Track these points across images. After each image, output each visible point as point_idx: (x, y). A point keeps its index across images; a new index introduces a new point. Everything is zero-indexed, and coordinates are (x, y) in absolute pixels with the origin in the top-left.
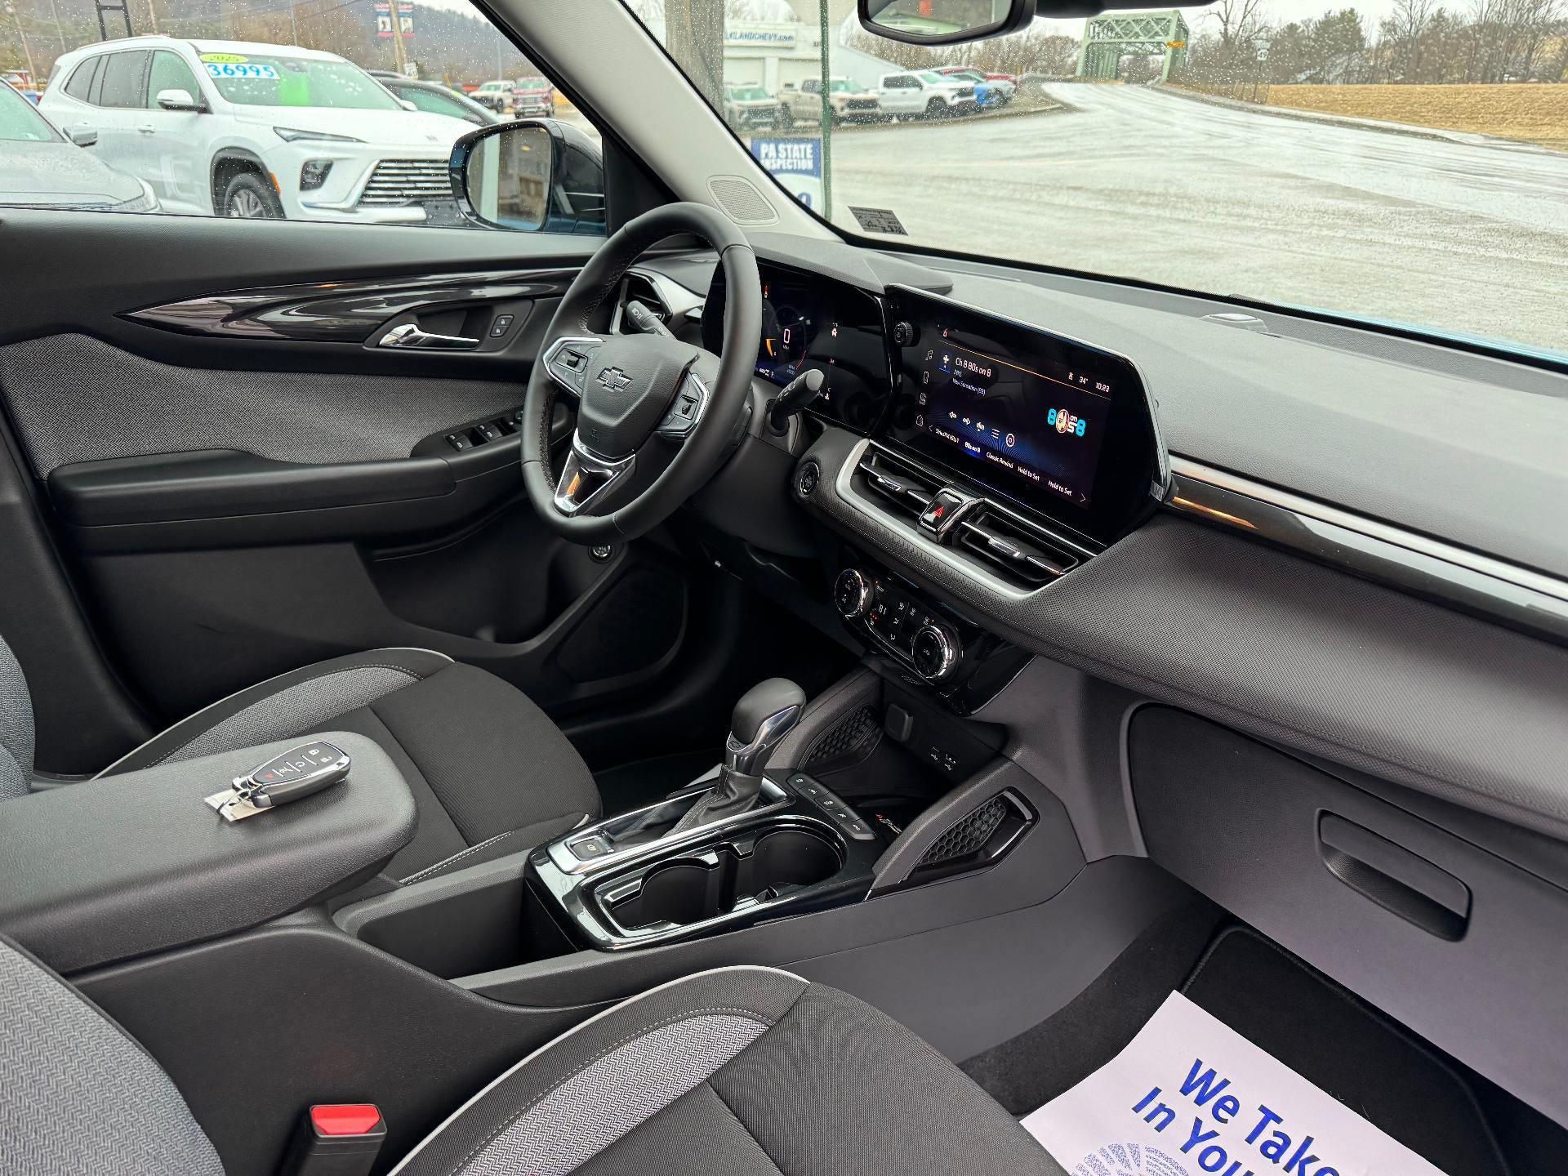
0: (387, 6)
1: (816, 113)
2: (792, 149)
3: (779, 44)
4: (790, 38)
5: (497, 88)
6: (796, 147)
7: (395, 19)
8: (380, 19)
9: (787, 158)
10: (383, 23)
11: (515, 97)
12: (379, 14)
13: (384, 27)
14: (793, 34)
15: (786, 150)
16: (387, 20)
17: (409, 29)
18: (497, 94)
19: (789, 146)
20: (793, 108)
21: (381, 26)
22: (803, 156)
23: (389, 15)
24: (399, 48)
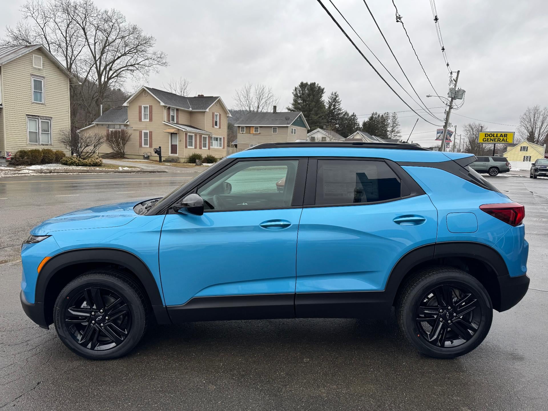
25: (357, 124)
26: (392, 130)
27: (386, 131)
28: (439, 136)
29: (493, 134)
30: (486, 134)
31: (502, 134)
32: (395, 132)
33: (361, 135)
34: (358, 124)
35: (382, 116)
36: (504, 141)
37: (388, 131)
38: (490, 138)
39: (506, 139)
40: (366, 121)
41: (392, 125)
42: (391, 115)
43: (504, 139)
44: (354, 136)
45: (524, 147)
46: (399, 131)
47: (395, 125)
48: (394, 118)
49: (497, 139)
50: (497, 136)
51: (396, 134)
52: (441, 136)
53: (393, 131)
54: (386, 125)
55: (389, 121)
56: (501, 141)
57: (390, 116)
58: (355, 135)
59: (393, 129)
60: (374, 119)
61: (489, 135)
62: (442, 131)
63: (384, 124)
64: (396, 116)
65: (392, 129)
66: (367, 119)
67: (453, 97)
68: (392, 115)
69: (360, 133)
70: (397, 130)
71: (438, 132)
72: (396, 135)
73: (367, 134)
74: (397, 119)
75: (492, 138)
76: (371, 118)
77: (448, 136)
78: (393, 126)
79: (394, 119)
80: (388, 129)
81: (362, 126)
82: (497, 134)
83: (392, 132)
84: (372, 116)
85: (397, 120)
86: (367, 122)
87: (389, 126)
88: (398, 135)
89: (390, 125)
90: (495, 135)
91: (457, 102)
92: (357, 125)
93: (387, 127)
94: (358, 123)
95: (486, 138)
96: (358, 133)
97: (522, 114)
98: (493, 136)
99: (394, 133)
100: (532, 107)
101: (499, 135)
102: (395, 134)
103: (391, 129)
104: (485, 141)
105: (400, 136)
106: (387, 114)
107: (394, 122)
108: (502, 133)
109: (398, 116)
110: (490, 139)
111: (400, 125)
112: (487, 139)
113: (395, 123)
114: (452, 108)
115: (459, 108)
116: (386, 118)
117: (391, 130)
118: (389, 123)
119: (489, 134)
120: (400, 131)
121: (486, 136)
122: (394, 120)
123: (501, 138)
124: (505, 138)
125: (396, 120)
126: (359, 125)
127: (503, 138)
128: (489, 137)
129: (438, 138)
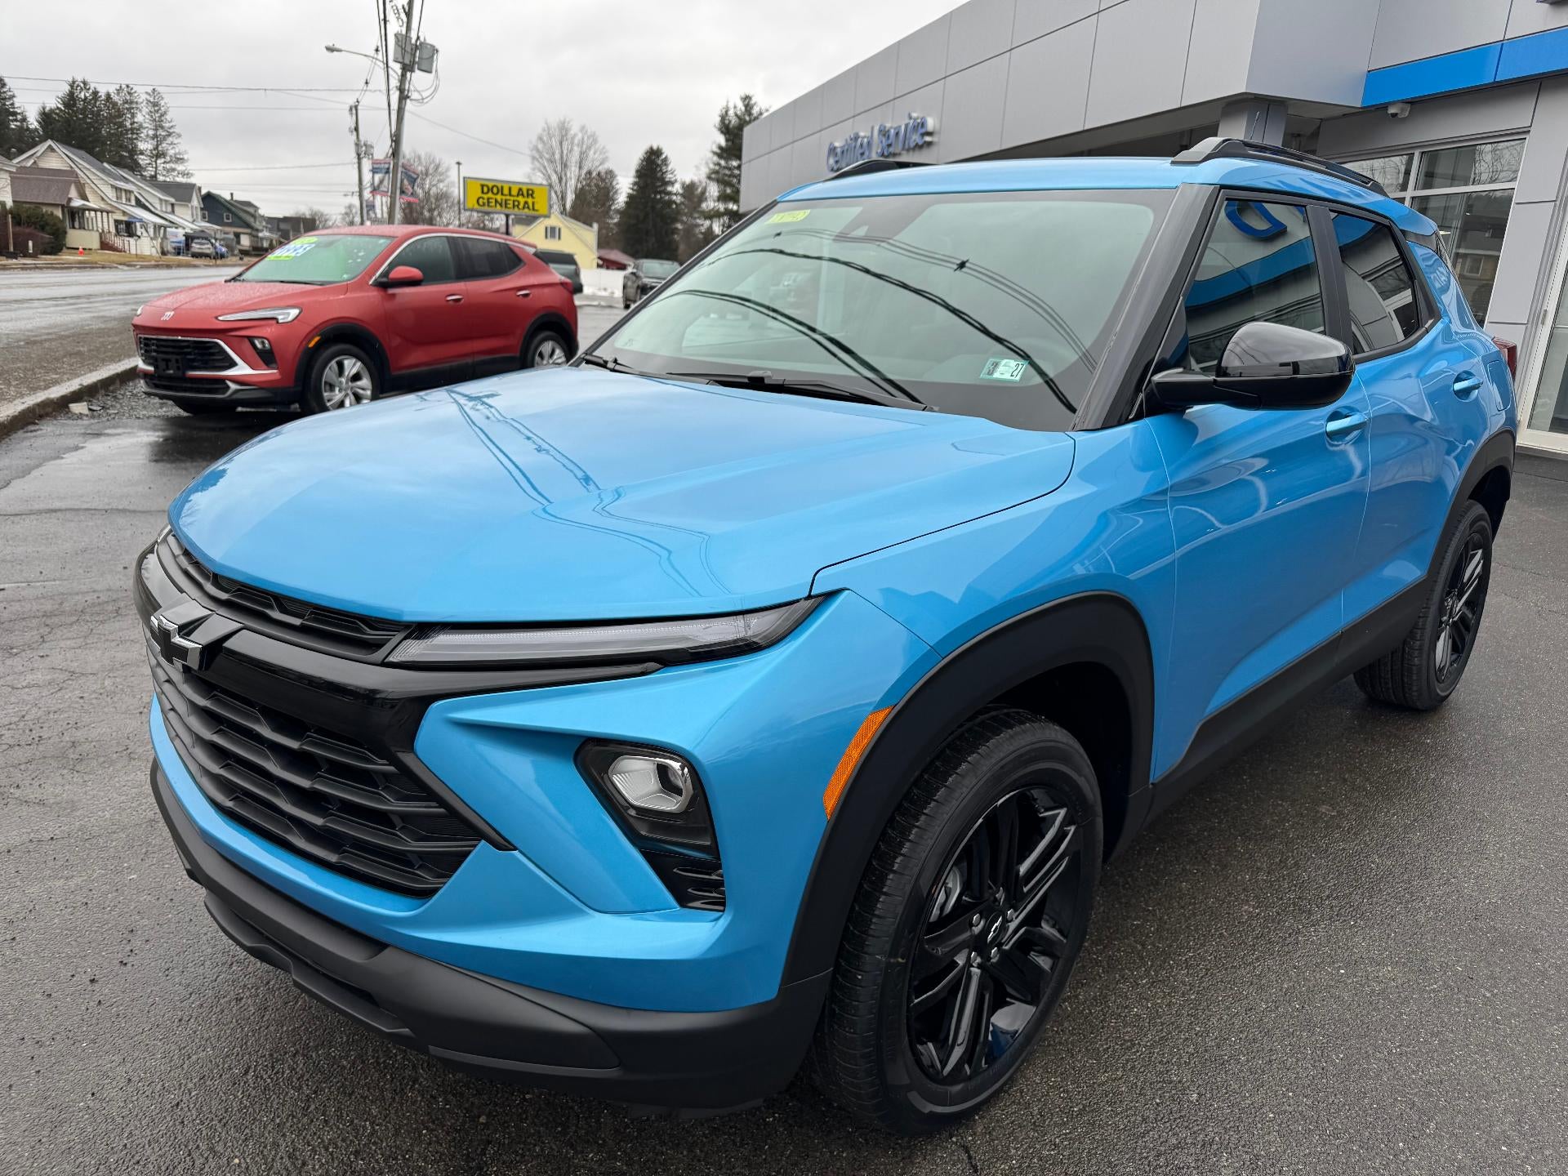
25: (15, 114)
26: (154, 149)
27: (134, 152)
28: (381, 182)
29: (499, 185)
30: (482, 186)
31: (520, 190)
32: (168, 158)
33: (64, 156)
34: (19, 117)
35: (108, 96)
36: (528, 208)
37: (142, 153)
38: (494, 197)
39: (533, 204)
40: (47, 109)
41: (151, 133)
42: (144, 97)
43: (526, 203)
44: (38, 158)
45: (553, 229)
46: (181, 157)
47: (164, 133)
48: (156, 108)
49: (511, 202)
50: (510, 195)
51: (173, 166)
52: (386, 183)
53: (158, 154)
54: (132, 129)
55: (139, 118)
56: (521, 206)
57: (141, 100)
58: (38, 154)
59: (157, 146)
60: (80, 105)
61: (490, 190)
62: (387, 166)
63: (121, 125)
64: (162, 103)
65: (156, 148)
66: (53, 103)
67: (407, 61)
68: (148, 97)
69: (57, 150)
70: (171, 152)
71: (376, 168)
72: (173, 170)
73: (82, 153)
74: (165, 113)
75: (499, 197)
76: (70, 100)
77: (406, 182)
78: (155, 136)
79: (157, 111)
80: (142, 146)
81: (36, 124)
82: (510, 189)
83: (158, 156)
84: (70, 92)
85: (168, 117)
86: (52, 111)
87: (142, 135)
88: (180, 167)
89: (145, 131)
90: (506, 191)
91: (418, 78)
92: (16, 120)
93: (136, 139)
94: (19, 111)
95: (485, 196)
96: (50, 148)
97: (534, 139)
98: (501, 191)
99: (164, 163)
100: (554, 122)
101: (514, 192)
102: (168, 166)
103: (150, 147)
104: (484, 204)
105: (188, 174)
106: (129, 93)
107: (158, 126)
108: (521, 186)
109: (167, 101)
110: (494, 201)
111: (179, 136)
112: (488, 199)
113: (162, 127)
114: (408, 97)
115: (425, 101)
116: (126, 106)
117: (151, 150)
118: (141, 126)
119: (490, 184)
120: (186, 157)
121: (483, 192)
122: (157, 115)
123: (522, 200)
124: (530, 200)
125: (162, 115)
126: (24, 119)
127: (526, 199)
128: (490, 195)
129: (379, 186)
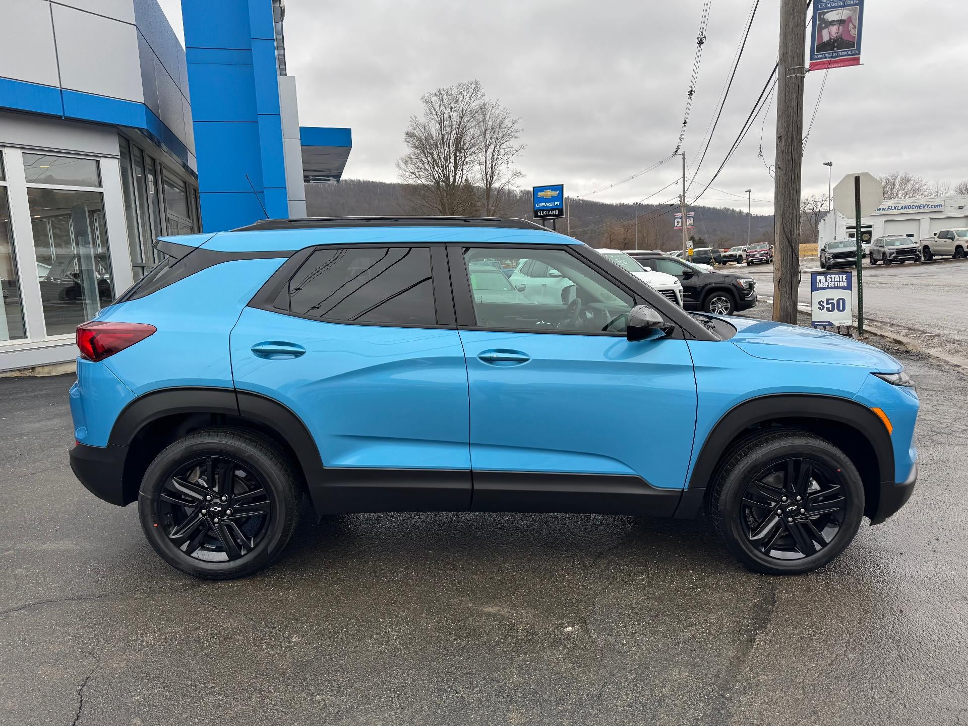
0: (681, 214)
1: (950, 251)
2: (834, 278)
3: (931, 210)
4: (940, 205)
5: (739, 250)
6: (837, 276)
7: (684, 220)
8: (676, 221)
9: (831, 282)
10: (678, 222)
11: (748, 254)
12: (676, 218)
13: (678, 225)
14: (943, 203)
15: (831, 278)
16: (680, 221)
17: (691, 224)
18: (739, 253)
19: (833, 276)
20: (932, 248)
21: (676, 224)
22: (841, 280)
23: (681, 218)
24: (685, 234)
